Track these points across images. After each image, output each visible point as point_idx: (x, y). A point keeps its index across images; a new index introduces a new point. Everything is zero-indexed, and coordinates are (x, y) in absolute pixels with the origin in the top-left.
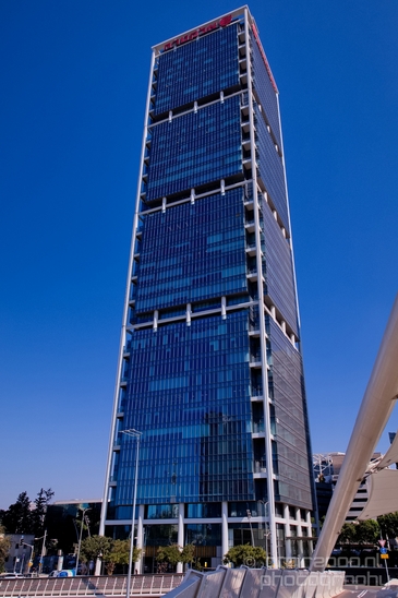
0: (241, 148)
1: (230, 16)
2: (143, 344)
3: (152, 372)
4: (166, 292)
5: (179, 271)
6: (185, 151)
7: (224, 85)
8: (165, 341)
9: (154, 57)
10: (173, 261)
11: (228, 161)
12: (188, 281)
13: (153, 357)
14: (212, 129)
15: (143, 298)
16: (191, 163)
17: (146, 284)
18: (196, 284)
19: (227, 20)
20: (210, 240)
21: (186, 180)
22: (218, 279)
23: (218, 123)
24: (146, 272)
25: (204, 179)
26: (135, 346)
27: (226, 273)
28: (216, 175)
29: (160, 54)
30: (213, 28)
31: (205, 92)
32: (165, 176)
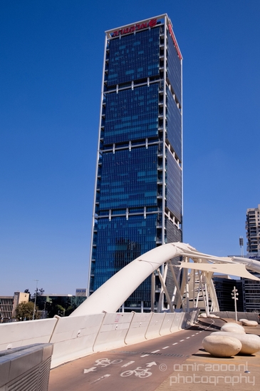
0: (157, 120)
1: (156, 19)
2: (104, 226)
3: (109, 241)
4: (115, 200)
5: (123, 190)
6: (126, 115)
7: (150, 73)
8: (115, 226)
9: (106, 39)
10: (119, 183)
11: (150, 127)
12: (127, 196)
13: (109, 234)
14: (142, 104)
15: (103, 202)
16: (129, 124)
17: (104, 194)
18: (131, 198)
19: (153, 22)
20: (140, 174)
21: (126, 135)
22: (142, 197)
23: (145, 100)
24: (105, 187)
25: (137, 136)
26: (100, 227)
27: (147, 194)
28: (144, 135)
29: (111, 38)
30: (144, 26)
31: (138, 76)
32: (114, 130)
